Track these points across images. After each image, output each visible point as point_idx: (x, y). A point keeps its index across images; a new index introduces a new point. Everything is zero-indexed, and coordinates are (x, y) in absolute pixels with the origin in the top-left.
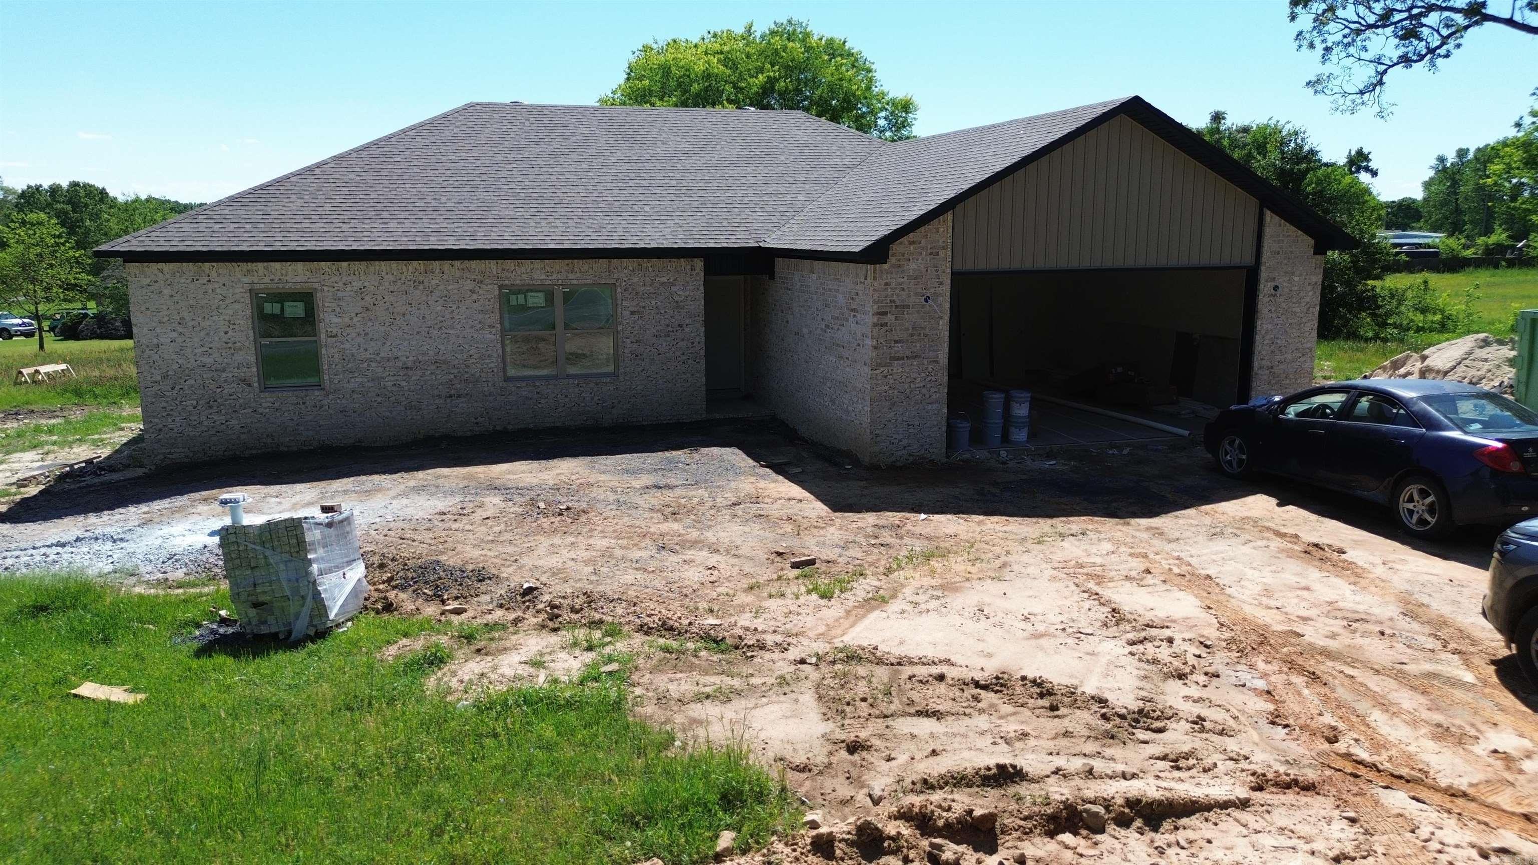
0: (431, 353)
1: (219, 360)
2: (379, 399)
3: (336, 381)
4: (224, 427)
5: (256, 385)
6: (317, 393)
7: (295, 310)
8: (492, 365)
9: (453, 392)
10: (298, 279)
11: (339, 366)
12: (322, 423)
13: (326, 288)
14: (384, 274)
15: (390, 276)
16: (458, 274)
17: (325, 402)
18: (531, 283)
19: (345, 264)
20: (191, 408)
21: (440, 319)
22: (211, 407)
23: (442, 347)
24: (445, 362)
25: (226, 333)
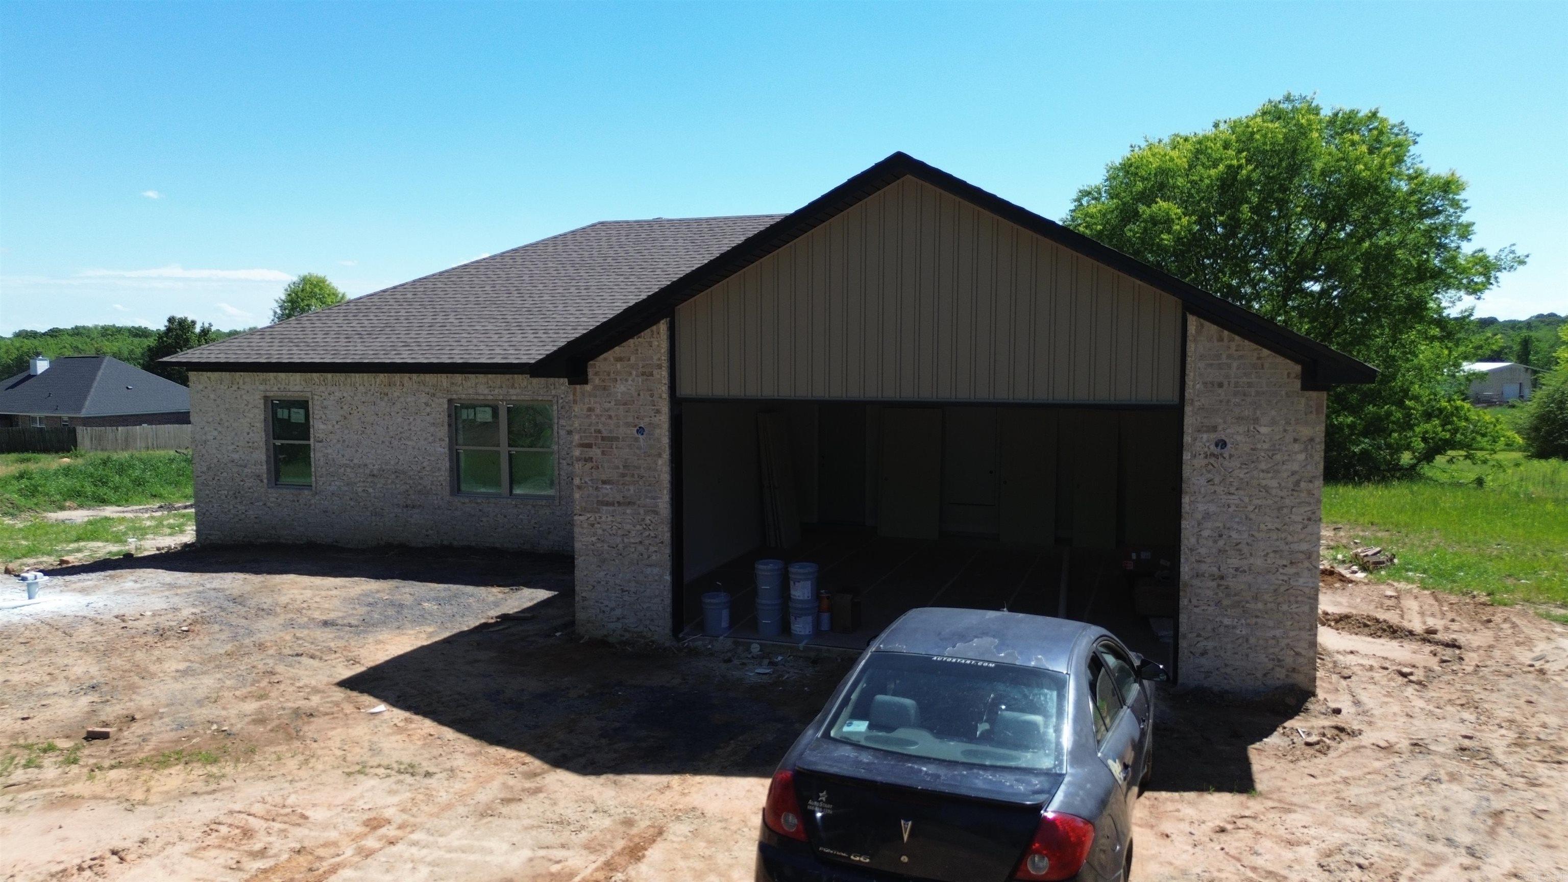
0: (392, 462)
1: (243, 457)
2: (352, 503)
3: (321, 483)
4: (243, 516)
5: (265, 481)
6: (306, 492)
7: (297, 416)
8: (441, 478)
9: (409, 502)
10: (297, 388)
11: (324, 469)
12: (309, 520)
13: (316, 397)
14: (358, 385)
15: (362, 387)
16: (415, 386)
17: (313, 502)
18: (476, 397)
19: (329, 375)
20: (223, 497)
21: (400, 429)
22: (236, 498)
23: (401, 457)
24: (404, 473)
25: (248, 434)
